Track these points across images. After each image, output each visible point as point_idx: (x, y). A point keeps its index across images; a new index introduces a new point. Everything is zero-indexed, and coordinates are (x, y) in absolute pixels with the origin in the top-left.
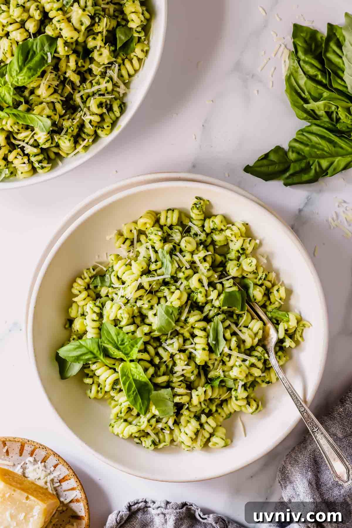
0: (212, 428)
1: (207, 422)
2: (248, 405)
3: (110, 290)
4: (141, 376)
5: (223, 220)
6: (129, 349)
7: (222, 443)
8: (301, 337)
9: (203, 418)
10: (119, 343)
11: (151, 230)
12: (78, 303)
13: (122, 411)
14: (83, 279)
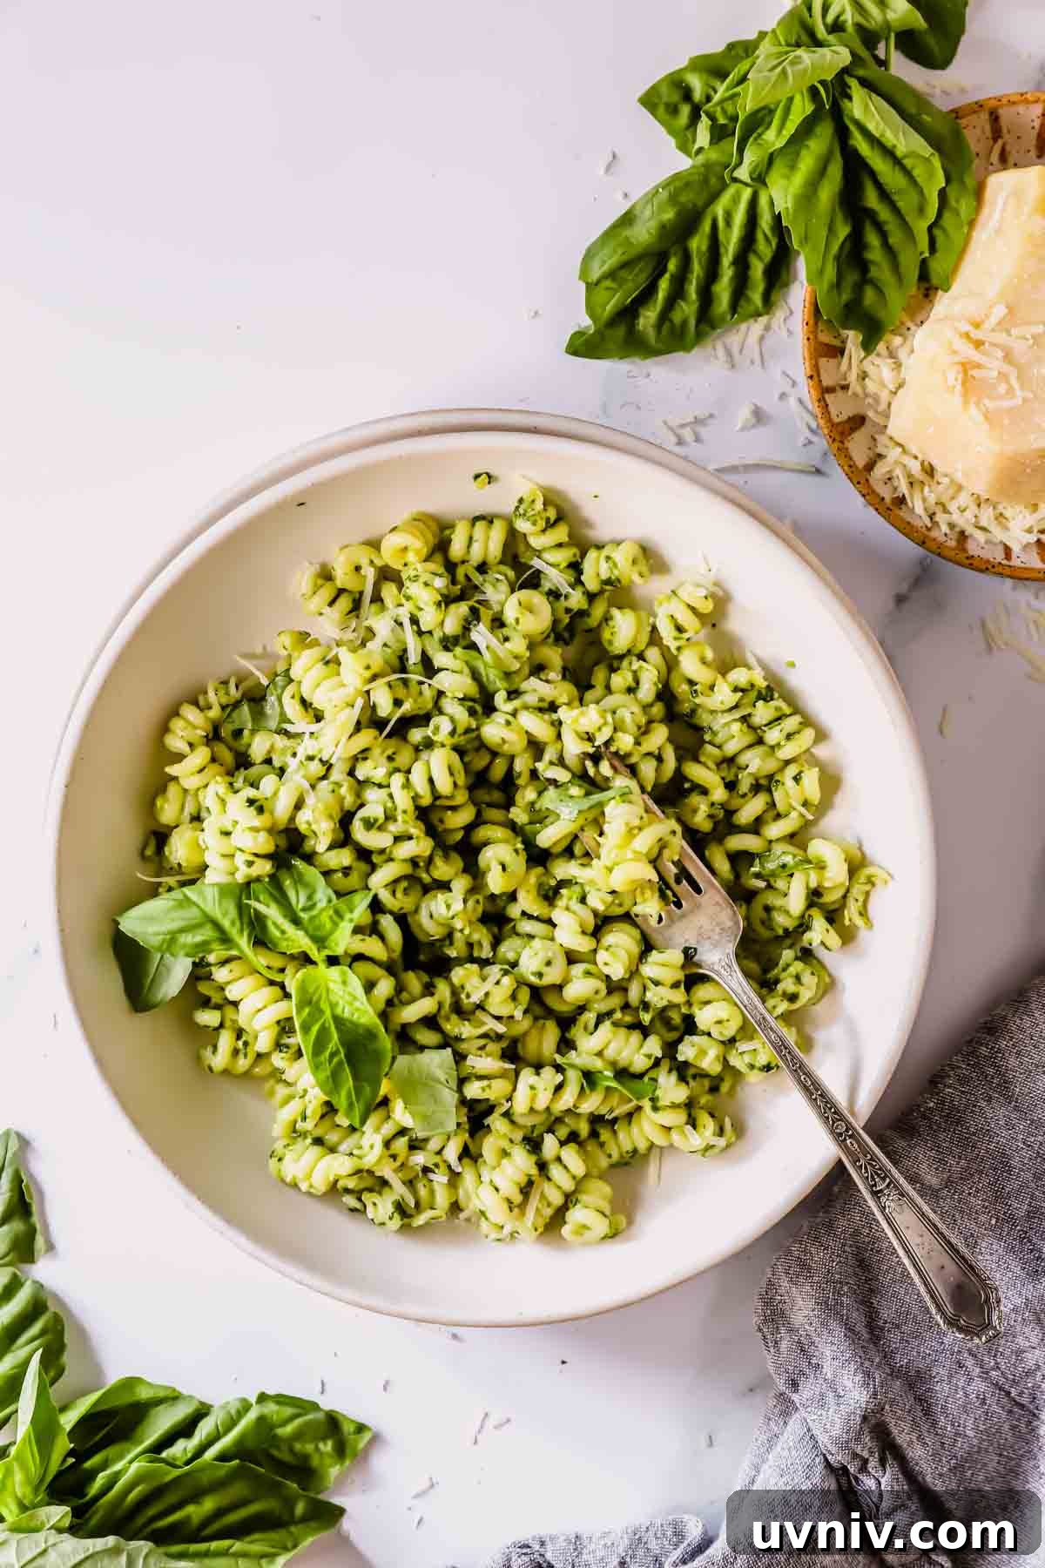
0: (574, 1177)
1: (559, 1159)
2: (689, 1127)
3: (280, 741)
4: (358, 1009)
5: (641, 556)
6: (328, 925)
7: (601, 1226)
8: (861, 914)
9: (550, 1144)
10: (300, 906)
11: (415, 569)
12: (181, 780)
13: (309, 1113)
14: (201, 710)
